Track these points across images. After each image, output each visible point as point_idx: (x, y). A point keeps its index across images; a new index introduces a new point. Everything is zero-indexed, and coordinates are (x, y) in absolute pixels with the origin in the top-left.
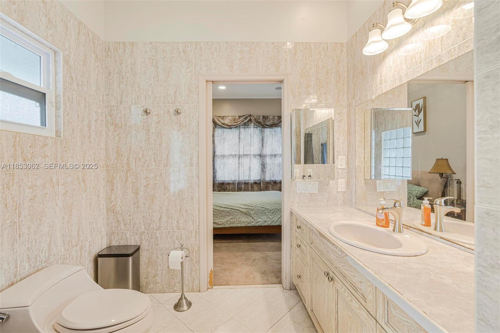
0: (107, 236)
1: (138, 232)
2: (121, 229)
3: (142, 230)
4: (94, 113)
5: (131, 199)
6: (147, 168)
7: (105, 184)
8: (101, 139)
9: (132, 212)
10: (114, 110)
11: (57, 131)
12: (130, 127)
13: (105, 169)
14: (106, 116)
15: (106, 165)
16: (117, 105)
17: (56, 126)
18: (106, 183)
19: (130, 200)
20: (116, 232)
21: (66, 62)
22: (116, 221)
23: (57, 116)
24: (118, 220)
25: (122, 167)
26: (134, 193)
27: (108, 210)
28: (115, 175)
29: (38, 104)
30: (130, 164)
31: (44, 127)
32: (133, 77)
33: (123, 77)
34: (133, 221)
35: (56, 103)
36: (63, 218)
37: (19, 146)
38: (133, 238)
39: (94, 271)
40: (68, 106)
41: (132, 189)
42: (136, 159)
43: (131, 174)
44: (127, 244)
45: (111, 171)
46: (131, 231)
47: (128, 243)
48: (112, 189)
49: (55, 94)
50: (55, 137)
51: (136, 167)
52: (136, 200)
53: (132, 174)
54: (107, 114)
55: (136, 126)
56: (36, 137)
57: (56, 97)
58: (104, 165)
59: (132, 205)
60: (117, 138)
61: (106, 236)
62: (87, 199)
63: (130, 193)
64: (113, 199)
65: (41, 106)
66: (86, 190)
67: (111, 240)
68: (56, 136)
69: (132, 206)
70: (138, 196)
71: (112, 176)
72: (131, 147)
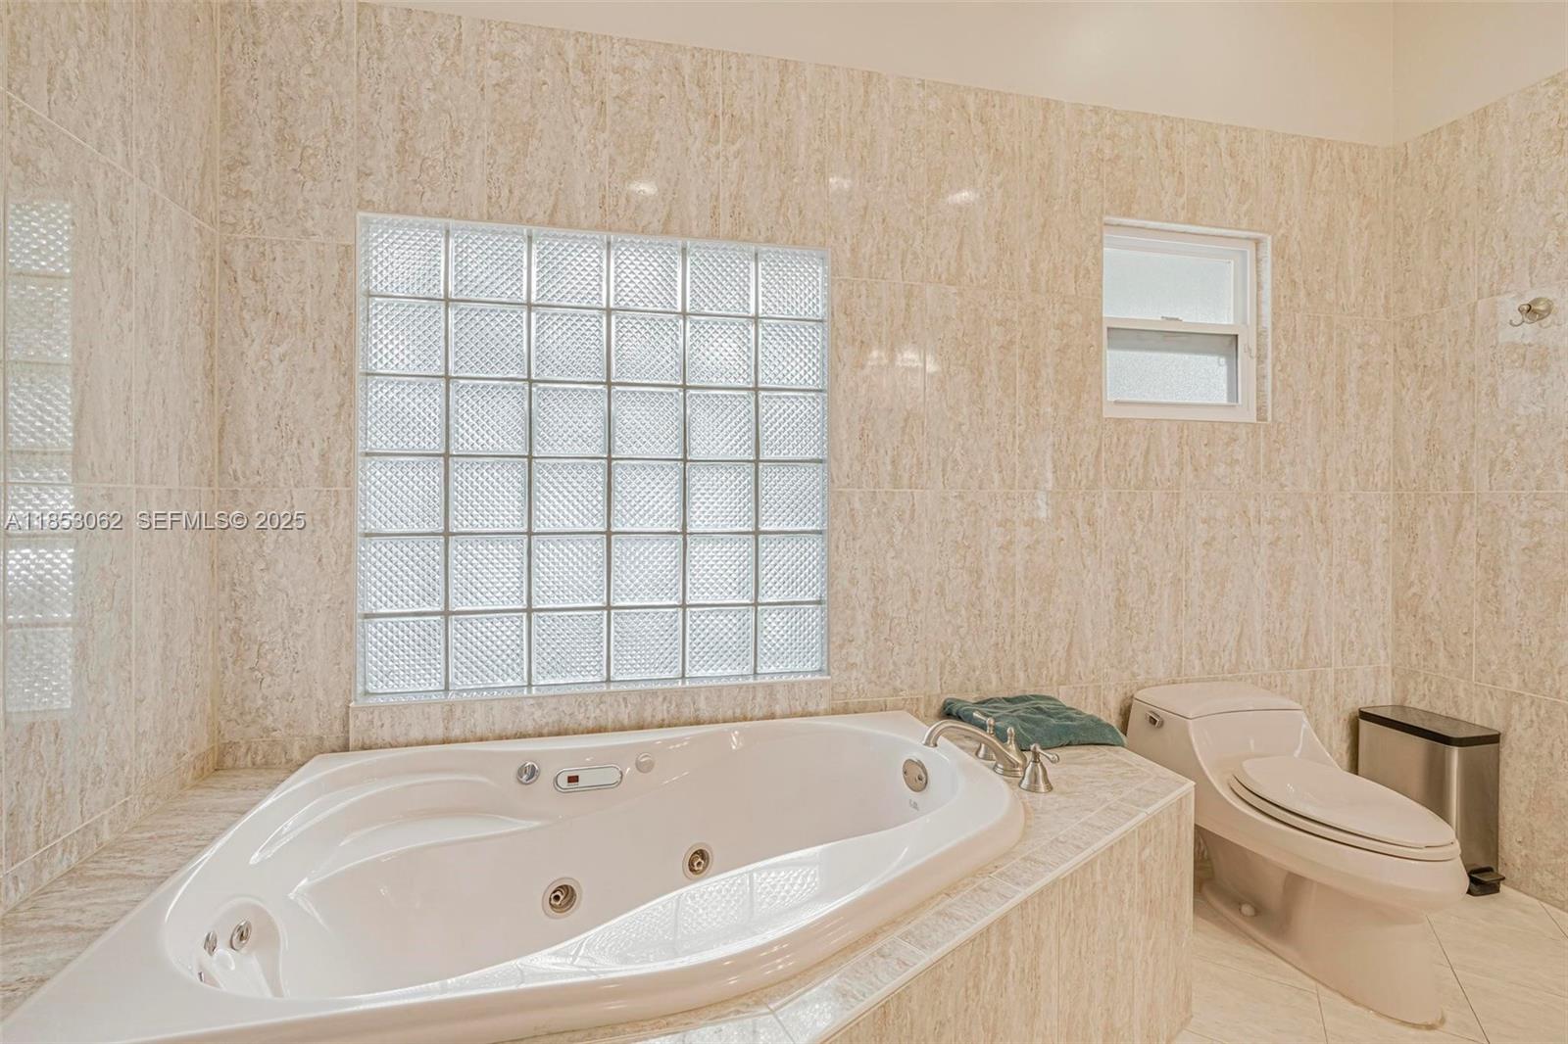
0: (1393, 675)
1: (1495, 689)
2: (1436, 666)
3: (1514, 687)
4: (1356, 351)
5: (1473, 585)
6: (1535, 491)
7: (1391, 533)
8: (1379, 413)
9: (1475, 624)
10: (1421, 328)
11: (1259, 409)
12: (1473, 370)
13: (1391, 493)
14: (1395, 350)
15: (1394, 483)
16: (1429, 312)
17: (1257, 398)
18: (1393, 531)
19: (1470, 589)
20: (1422, 672)
21: (1279, 252)
22: (1423, 639)
23: (1260, 377)
24: (1429, 640)
25: (1445, 487)
26: (1485, 569)
27: (1397, 606)
28: (1420, 511)
29: (1223, 360)
30: (1471, 478)
31: (1235, 404)
32: (1485, 213)
33: (1450, 225)
34: (1479, 652)
35: (1258, 350)
36: (1269, 595)
37: (1187, 444)
38: (1477, 704)
39: (1348, 748)
40: (1284, 349)
41: (1478, 555)
42: (1492, 464)
43: (1475, 510)
44: (1456, 714)
45: (1410, 499)
46: (1469, 679)
47: (1459, 712)
48: (1413, 549)
49: (1257, 329)
50: (1255, 421)
51: (1491, 489)
52: (1493, 590)
53: (1478, 509)
54: (1398, 345)
55: (1495, 363)
56: (1216, 426)
57: (1259, 335)
58: (1389, 482)
59: (1475, 603)
60: (1428, 406)
61: (1390, 675)
62: (1331, 565)
63: (1471, 568)
64: (1413, 576)
65: (1229, 364)
66: (1328, 543)
67: (1405, 691)
68: (1258, 420)
69: (1476, 606)
70: (1498, 576)
71: (1413, 513)
72: (1474, 427)
